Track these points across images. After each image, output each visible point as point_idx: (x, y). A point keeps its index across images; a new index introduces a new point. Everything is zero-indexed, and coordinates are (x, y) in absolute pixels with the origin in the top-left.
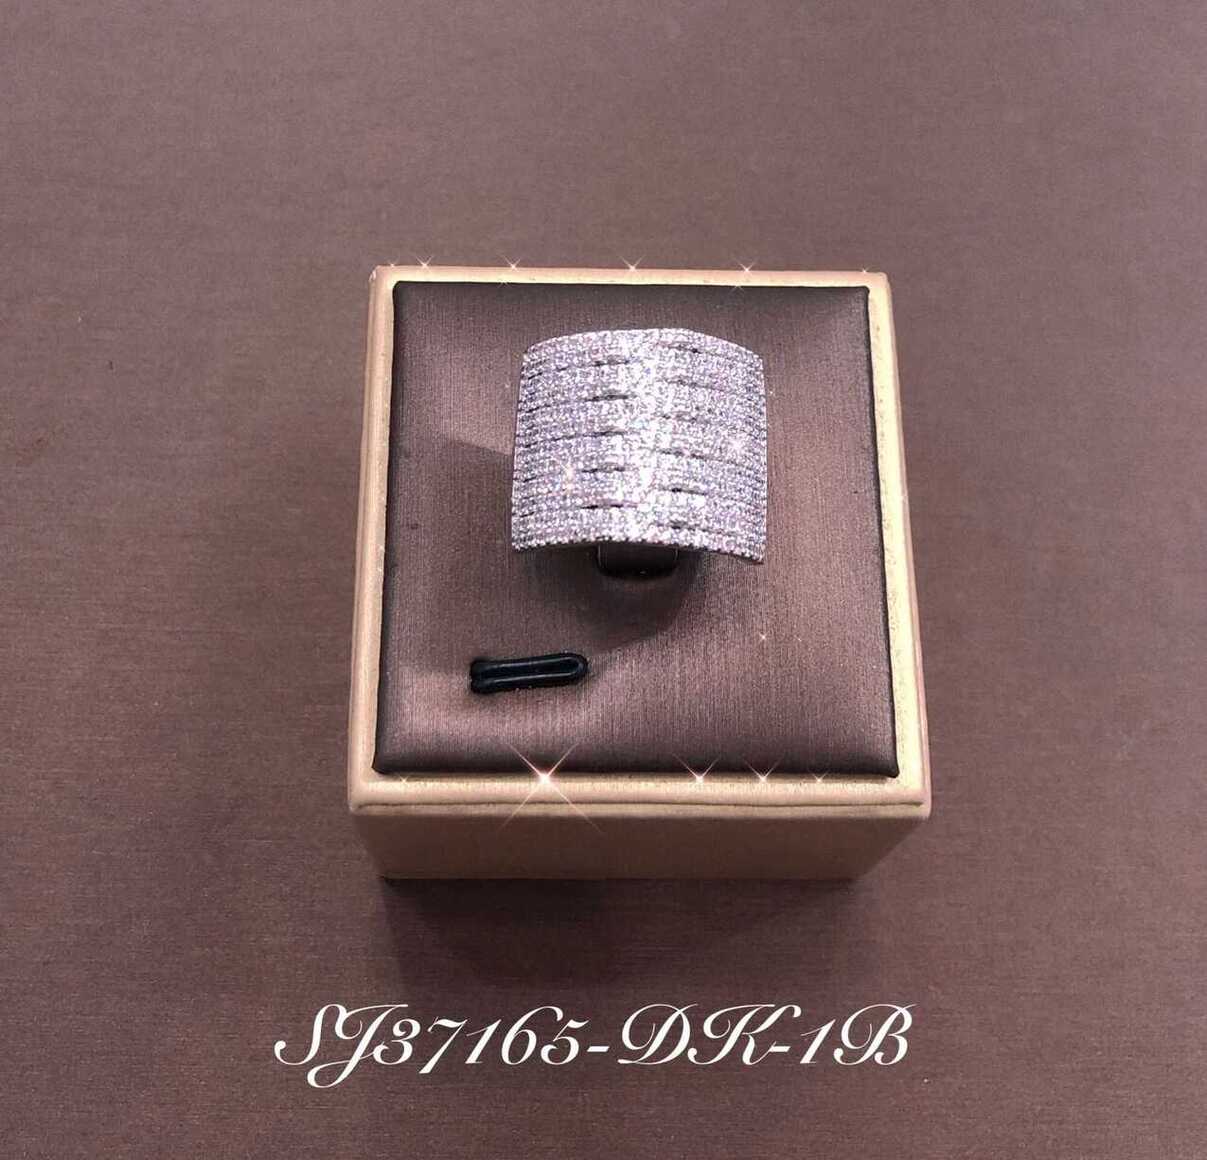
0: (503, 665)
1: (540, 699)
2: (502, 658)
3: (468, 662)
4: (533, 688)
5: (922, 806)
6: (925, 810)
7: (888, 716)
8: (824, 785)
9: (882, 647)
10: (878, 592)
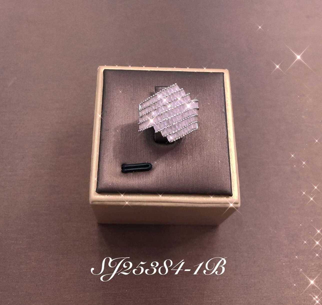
0: (130, 166)
1: (139, 174)
2: (130, 164)
3: (121, 165)
4: (138, 172)
5: (238, 204)
6: (239, 205)
7: (230, 180)
8: (213, 198)
9: (228, 163)
10: (227, 149)
